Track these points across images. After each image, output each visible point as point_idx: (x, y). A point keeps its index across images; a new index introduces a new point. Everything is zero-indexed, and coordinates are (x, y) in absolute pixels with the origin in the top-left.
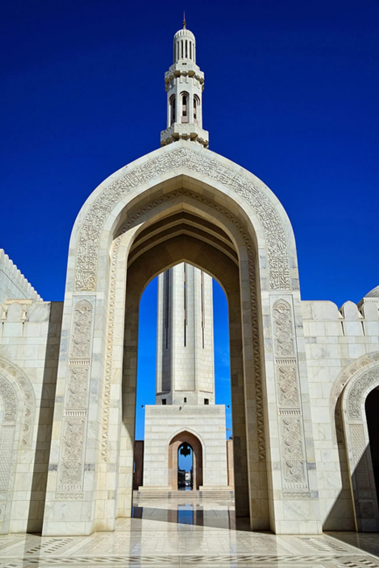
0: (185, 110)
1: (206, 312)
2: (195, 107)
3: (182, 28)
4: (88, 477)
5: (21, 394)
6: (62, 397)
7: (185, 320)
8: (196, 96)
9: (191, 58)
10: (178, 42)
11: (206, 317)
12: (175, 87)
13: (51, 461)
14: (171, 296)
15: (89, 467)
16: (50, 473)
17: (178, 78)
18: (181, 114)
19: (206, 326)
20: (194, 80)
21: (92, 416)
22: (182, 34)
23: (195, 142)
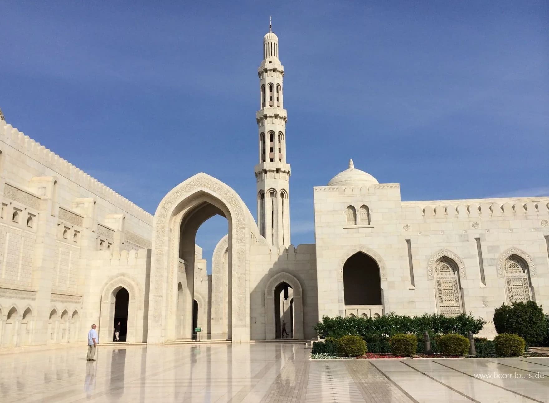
0: (271, 96)
1: (285, 228)
2: (277, 92)
3: (269, 32)
4: (221, 321)
5: (202, 301)
6: (213, 302)
7: (273, 234)
8: (278, 85)
9: (274, 56)
10: (266, 44)
11: (285, 231)
12: (264, 79)
13: (212, 317)
14: (265, 221)
15: (221, 319)
16: (212, 320)
17: (266, 73)
18: (269, 99)
19: (285, 236)
20: (277, 74)
21: (221, 306)
22: (269, 38)
23: (278, 119)
